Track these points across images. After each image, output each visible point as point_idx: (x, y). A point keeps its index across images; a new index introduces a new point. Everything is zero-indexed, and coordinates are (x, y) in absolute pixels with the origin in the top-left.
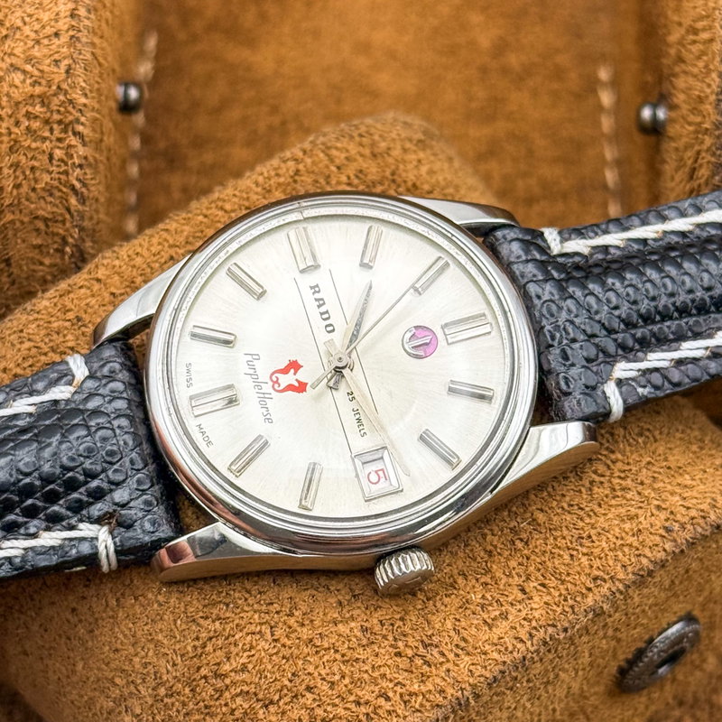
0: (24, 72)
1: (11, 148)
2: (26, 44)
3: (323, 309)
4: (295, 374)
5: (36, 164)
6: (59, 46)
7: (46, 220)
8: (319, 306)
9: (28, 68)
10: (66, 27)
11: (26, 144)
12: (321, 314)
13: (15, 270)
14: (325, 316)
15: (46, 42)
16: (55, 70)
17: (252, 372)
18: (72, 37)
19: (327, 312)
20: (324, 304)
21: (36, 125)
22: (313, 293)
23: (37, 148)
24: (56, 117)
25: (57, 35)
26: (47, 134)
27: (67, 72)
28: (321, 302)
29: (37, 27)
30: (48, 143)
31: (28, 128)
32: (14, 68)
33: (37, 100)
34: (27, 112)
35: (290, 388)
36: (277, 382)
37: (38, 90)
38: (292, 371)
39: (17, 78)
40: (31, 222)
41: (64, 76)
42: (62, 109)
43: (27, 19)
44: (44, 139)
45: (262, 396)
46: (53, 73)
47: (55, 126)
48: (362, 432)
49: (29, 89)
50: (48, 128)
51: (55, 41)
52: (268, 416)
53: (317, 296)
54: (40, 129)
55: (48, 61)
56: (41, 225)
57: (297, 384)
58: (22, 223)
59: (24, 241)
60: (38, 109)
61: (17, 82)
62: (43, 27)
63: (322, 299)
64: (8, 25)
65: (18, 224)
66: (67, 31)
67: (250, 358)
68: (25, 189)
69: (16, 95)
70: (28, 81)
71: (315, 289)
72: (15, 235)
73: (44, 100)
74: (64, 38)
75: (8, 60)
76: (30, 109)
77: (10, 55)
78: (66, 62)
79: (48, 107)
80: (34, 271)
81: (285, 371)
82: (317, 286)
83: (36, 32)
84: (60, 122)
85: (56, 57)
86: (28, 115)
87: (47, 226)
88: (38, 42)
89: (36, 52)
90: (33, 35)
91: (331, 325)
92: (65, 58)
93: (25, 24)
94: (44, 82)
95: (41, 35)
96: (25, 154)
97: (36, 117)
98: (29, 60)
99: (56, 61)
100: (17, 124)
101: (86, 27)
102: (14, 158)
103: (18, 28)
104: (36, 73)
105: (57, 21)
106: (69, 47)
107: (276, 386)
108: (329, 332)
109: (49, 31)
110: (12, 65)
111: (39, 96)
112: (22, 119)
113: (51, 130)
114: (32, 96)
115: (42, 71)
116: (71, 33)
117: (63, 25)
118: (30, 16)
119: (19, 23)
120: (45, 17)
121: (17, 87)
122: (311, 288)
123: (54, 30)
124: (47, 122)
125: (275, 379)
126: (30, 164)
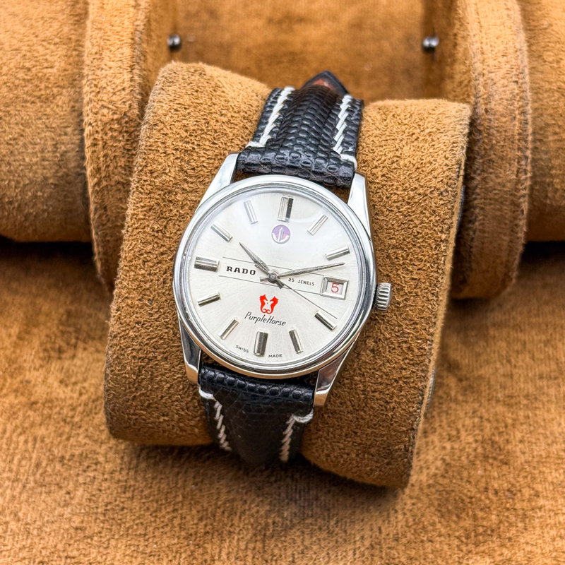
0: (109, 108)
1: (104, 147)
2: (109, 95)
5: (116, 154)
6: (125, 95)
9: (110, 106)
11: (111, 144)
13: (109, 213)
15: (118, 93)
16: (124, 106)
18: (131, 90)
21: (115, 134)
23: (116, 146)
24: (125, 129)
25: (124, 89)
26: (121, 138)
27: (130, 107)
29: (114, 86)
30: (122, 143)
31: (112, 136)
32: (103, 106)
33: (116, 122)
37: (115, 117)
39: (105, 111)
40: (115, 185)
41: (128, 109)
42: (128, 125)
43: (109, 84)
44: (120, 141)
47: (125, 134)
49: (111, 117)
50: (121, 135)
51: (123, 93)
54: (118, 136)
55: (120, 103)
56: (120, 186)
58: (112, 186)
59: (113, 196)
60: (116, 126)
61: (105, 113)
62: (117, 86)
64: (99, 86)
65: (109, 187)
66: (129, 87)
68: (111, 168)
69: (105, 119)
70: (111, 113)
72: (108, 193)
73: (119, 121)
74: (127, 91)
75: (100, 103)
76: (112, 126)
77: (101, 100)
78: (129, 102)
79: (121, 125)
80: (119, 213)
83: (114, 89)
84: (126, 132)
85: (124, 100)
86: (111, 129)
87: (124, 187)
88: (114, 93)
89: (114, 98)
90: (112, 91)
92: (128, 100)
93: (108, 85)
94: (118, 113)
95: (116, 90)
96: (111, 150)
97: (115, 130)
98: (111, 102)
99: (124, 102)
100: (106, 134)
102: (105, 151)
103: (105, 88)
104: (115, 108)
105: (123, 83)
106: (130, 95)
109: (119, 88)
110: (102, 105)
111: (116, 120)
112: (109, 132)
113: (123, 136)
114: (113, 120)
115: (117, 107)
116: (131, 88)
117: (127, 84)
118: (110, 82)
119: (105, 85)
120: (118, 82)
121: (105, 116)
124: (121, 132)
126: (113, 155)
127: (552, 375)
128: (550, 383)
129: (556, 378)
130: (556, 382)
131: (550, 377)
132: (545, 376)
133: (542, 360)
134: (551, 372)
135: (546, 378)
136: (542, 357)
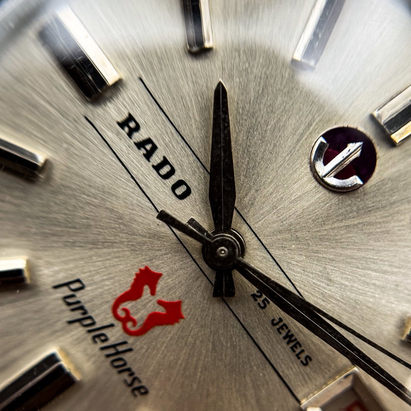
3: (156, 159)
4: (153, 293)
8: (148, 156)
12: (157, 168)
14: (165, 170)
17: (78, 315)
19: (165, 162)
20: (154, 148)
22: (130, 135)
28: (148, 147)
35: (153, 321)
36: (128, 318)
38: (147, 289)
45: (112, 351)
48: (303, 356)
52: (136, 385)
53: (139, 137)
57: (161, 310)
63: (149, 141)
67: (66, 291)
71: (129, 124)
81: (134, 294)
82: (131, 118)
91: (180, 183)
107: (129, 325)
108: (182, 197)
122: (122, 125)
125: (121, 314)
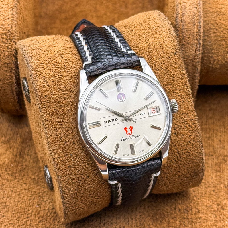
2: (1, 21)
5: (4, 50)
6: (9, 21)
7: (7, 64)
9: (2, 27)
10: (11, 17)
11: (2, 45)
15: (6, 20)
16: (8, 27)
18: (12, 19)
21: (4, 40)
23: (4, 46)
25: (8, 19)
26: (7, 42)
27: (11, 27)
29: (4, 17)
30: (7, 44)
31: (2, 41)
33: (4, 34)
34: (2, 37)
37: (4, 32)
40: (4, 64)
41: (10, 28)
42: (10, 36)
44: (6, 43)
46: (8, 28)
47: (9, 40)
51: (8, 20)
54: (5, 41)
55: (6, 25)
58: (2, 65)
59: (2, 69)
60: (4, 36)
66: (11, 18)
68: (2, 56)
70: (2, 30)
73: (6, 34)
74: (10, 19)
76: (3, 36)
78: (11, 25)
79: (7, 36)
83: (4, 18)
84: (10, 39)
85: (8, 24)
88: (4, 21)
89: (4, 23)
90: (3, 19)
92: (10, 24)
94: (6, 30)
95: (5, 19)
96: (2, 47)
97: (4, 38)
98: (2, 25)
99: (8, 25)
101: (15, 17)
104: (4, 28)
105: (8, 15)
106: (11, 22)
109: (6, 18)
111: (5, 33)
112: (1, 39)
113: (8, 41)
114: (3, 33)
115: (5, 27)
116: (12, 18)
117: (10, 16)
118: (2, 15)
120: (6, 15)
123: (8, 18)
124: (7, 39)
126: (3, 50)
127: (211, 154)
128: (209, 158)
129: (212, 156)
130: (212, 157)
131: (210, 155)
132: (207, 154)
133: (206, 147)
134: (210, 152)
135: (208, 155)
136: (207, 145)
